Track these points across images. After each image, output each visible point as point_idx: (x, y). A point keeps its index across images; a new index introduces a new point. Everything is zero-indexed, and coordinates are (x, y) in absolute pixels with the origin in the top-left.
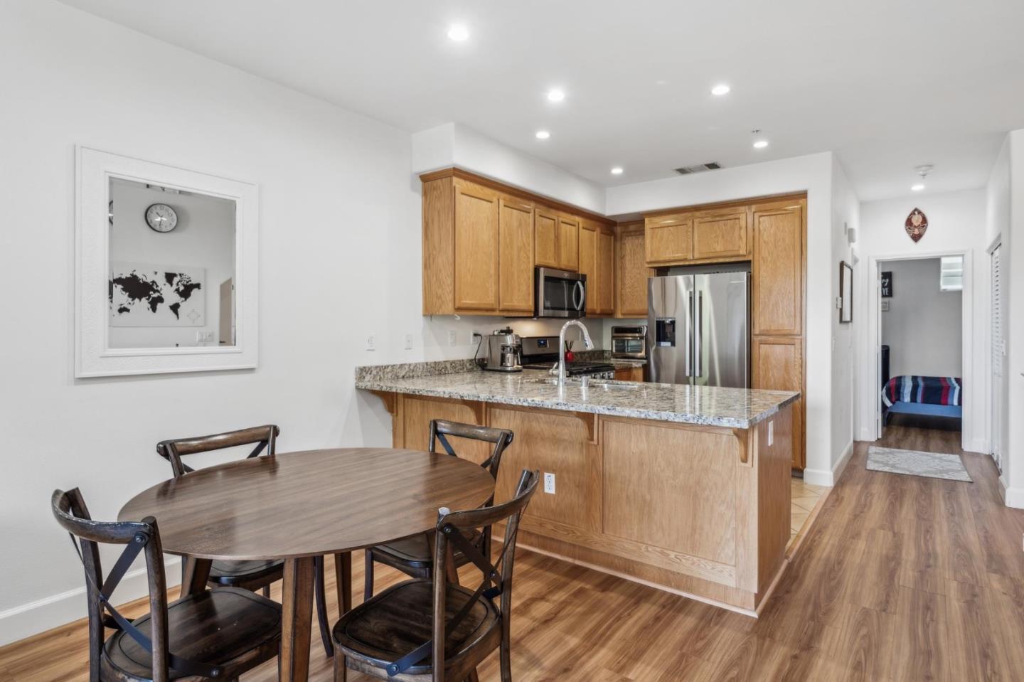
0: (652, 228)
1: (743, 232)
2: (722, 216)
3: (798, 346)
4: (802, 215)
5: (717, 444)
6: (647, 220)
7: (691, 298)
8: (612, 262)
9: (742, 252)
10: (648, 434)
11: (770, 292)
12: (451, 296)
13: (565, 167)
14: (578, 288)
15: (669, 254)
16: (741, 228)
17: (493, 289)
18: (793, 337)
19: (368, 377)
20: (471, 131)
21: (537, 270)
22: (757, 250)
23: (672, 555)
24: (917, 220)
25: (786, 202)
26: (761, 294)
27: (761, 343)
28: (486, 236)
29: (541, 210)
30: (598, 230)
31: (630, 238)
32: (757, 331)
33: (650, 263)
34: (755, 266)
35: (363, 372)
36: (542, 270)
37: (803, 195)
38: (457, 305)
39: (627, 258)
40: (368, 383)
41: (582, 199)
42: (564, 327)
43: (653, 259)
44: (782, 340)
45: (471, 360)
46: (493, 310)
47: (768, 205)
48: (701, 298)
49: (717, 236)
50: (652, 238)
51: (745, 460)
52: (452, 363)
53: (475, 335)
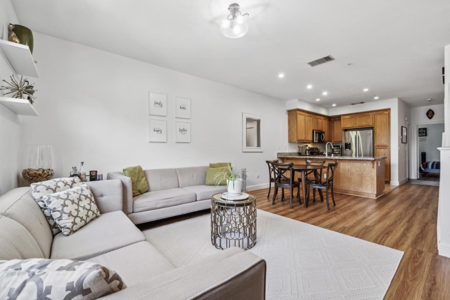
0: (343, 119)
1: (371, 119)
2: (365, 115)
3: (388, 149)
4: (389, 115)
5: (367, 165)
6: (342, 117)
7: (355, 137)
8: (331, 128)
9: (371, 124)
10: (350, 164)
11: (380, 135)
12: (296, 138)
13: (319, 105)
14: (323, 135)
15: (349, 126)
16: (370, 118)
17: (304, 136)
18: (387, 147)
19: (279, 155)
20: (301, 100)
21: (313, 131)
22: (375, 124)
23: (356, 188)
24: (430, 113)
25: (384, 111)
26: (377, 135)
27: (377, 148)
28: (303, 123)
29: (314, 116)
30: (327, 120)
31: (336, 121)
32: (376, 145)
33: (342, 128)
34: (375, 128)
35: (278, 154)
36: (315, 131)
37: (389, 109)
38: (298, 139)
39: (335, 127)
40: (279, 156)
41: (323, 112)
42: (327, 144)
43: (344, 127)
44: (383, 147)
45: (297, 153)
46: (304, 141)
47: (379, 112)
48: (358, 137)
49: (363, 121)
50: (343, 122)
51: (373, 168)
52: (294, 153)
53: (298, 147)
